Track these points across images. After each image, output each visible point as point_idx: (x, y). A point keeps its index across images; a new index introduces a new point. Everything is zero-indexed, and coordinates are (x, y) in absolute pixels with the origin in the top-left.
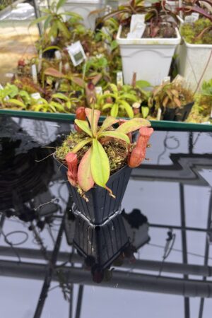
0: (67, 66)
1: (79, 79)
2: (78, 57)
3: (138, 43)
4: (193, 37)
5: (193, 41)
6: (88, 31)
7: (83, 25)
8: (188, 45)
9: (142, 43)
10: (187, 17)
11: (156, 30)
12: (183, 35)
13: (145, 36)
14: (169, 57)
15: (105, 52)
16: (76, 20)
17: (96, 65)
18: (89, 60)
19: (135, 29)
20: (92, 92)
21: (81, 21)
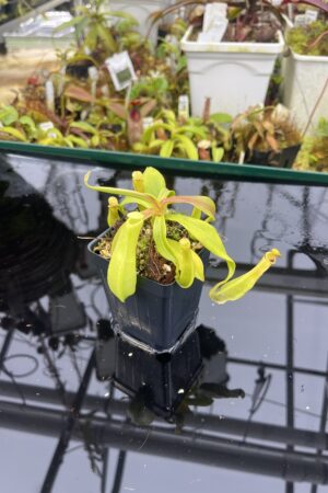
0: (105, 89)
1: (119, 105)
2: (124, 76)
3: (214, 50)
4: (304, 44)
5: (305, 51)
6: (143, 40)
7: (137, 32)
8: (297, 56)
9: (221, 50)
10: (298, 17)
11: (246, 31)
12: (290, 42)
13: (226, 38)
14: (264, 75)
15: (167, 71)
16: (127, 25)
17: (150, 89)
18: (139, 81)
19: (210, 27)
20: (137, 125)
21: (134, 28)
